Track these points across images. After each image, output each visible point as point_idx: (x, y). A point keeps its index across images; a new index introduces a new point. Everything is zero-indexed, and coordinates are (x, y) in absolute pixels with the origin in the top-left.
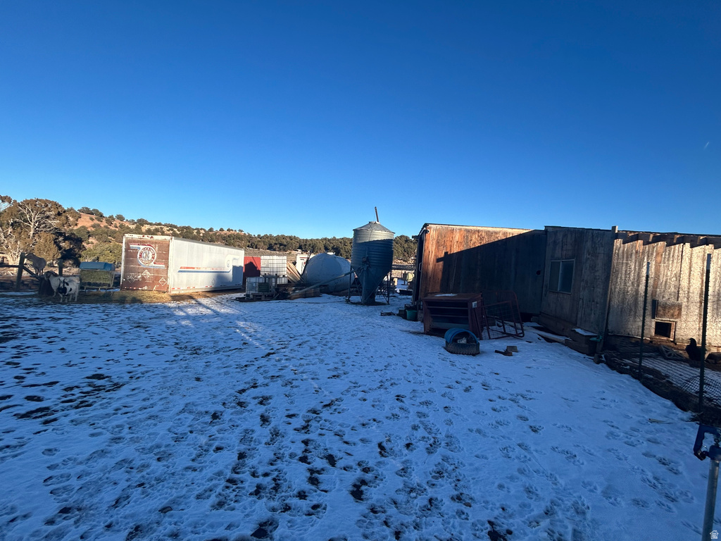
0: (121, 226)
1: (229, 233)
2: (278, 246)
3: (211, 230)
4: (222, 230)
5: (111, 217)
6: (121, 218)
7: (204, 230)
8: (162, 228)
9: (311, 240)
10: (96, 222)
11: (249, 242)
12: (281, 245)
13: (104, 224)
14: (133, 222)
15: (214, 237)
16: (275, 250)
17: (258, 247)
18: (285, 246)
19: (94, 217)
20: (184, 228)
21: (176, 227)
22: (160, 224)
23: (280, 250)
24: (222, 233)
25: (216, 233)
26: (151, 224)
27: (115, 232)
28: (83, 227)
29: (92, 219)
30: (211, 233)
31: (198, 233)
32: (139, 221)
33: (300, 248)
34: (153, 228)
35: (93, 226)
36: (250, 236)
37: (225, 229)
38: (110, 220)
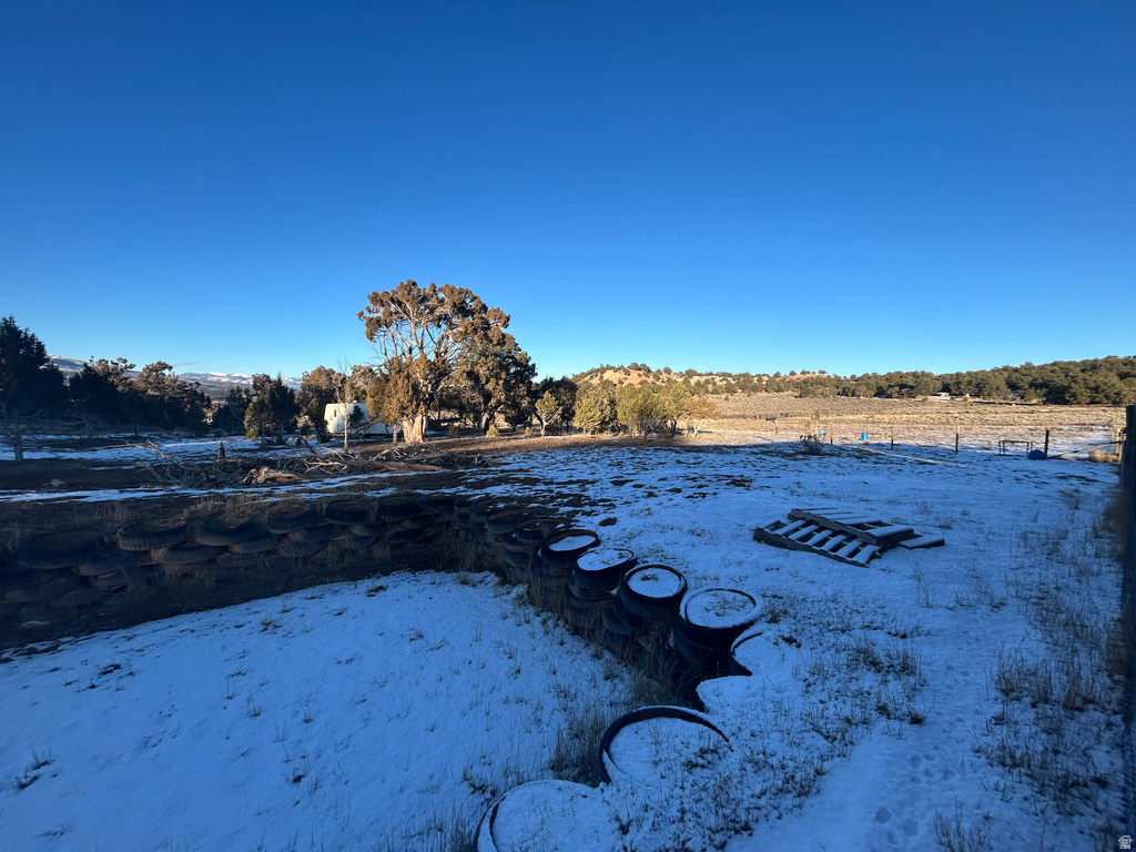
0: (669, 380)
1: (804, 377)
2: (897, 388)
3: (777, 375)
4: (793, 373)
5: (659, 371)
6: (668, 371)
7: (768, 376)
8: (713, 379)
9: (969, 374)
10: (644, 378)
11: (838, 387)
12: (902, 386)
13: (651, 380)
14: (681, 375)
15: (782, 384)
16: (890, 396)
17: (857, 393)
18: (912, 388)
19: (641, 372)
20: (740, 375)
21: (730, 375)
22: (711, 374)
23: (901, 395)
24: (794, 378)
25: (784, 379)
26: (700, 375)
27: (661, 387)
28: (630, 384)
29: (640, 375)
30: (778, 379)
31: (760, 380)
32: (687, 372)
33: (946, 389)
34: (703, 379)
35: (641, 383)
36: (838, 379)
37: (798, 372)
38: (657, 376)
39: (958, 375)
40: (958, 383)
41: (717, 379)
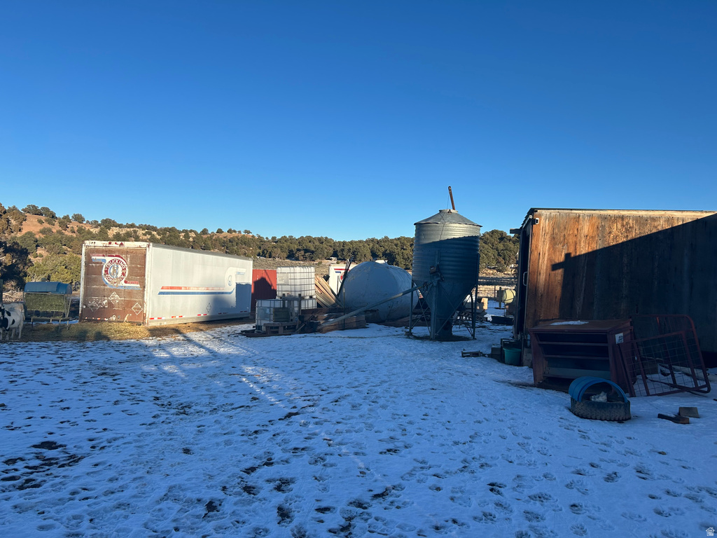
0: (80, 230)
1: (230, 236)
2: (302, 252)
3: (205, 232)
4: (220, 231)
5: (66, 218)
6: (79, 218)
7: (195, 232)
8: (135, 232)
9: (351, 243)
10: (46, 225)
11: (260, 248)
12: (306, 251)
13: (56, 228)
14: (95, 224)
15: (209, 242)
16: (297, 259)
17: (273, 255)
18: (313, 252)
19: (43, 218)
20: (166, 230)
21: (155, 229)
22: (132, 226)
23: (305, 259)
24: (221, 236)
25: (211, 237)
26: (120, 226)
27: (71, 239)
28: (29, 233)
29: (41, 222)
30: (205, 236)
31: (187, 236)
32: (105, 222)
33: (335, 254)
34: (123, 231)
35: (43, 232)
36: (260, 239)
37: (225, 230)
38: (65, 222)
39: (344, 243)
40: (343, 250)
41: (140, 232)
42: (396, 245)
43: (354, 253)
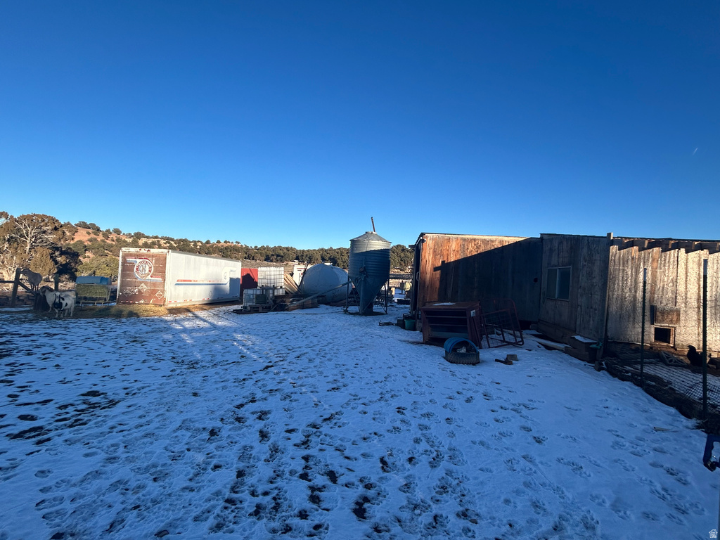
0: (118, 240)
1: (226, 245)
2: (275, 257)
3: (208, 242)
4: (219, 242)
5: (108, 231)
6: (117, 232)
7: (201, 242)
8: (158, 241)
9: (308, 251)
10: (93, 236)
11: (246, 253)
12: (278, 256)
13: (100, 238)
14: (130, 236)
15: (211, 249)
16: (272, 261)
17: (255, 258)
18: (282, 257)
19: (91, 231)
20: (181, 240)
21: (172, 240)
22: (156, 237)
23: (277, 261)
24: (219, 245)
25: (213, 246)
26: (148, 237)
27: (111, 246)
28: (80, 241)
29: (89, 233)
30: (208, 245)
31: (195, 245)
32: (136, 234)
33: (297, 258)
34: (150, 241)
35: (90, 240)
36: (247, 248)
37: (222, 242)
38: (107, 234)
39: (303, 251)
41: (162, 242)
42: (338, 253)
43: (309, 258)
